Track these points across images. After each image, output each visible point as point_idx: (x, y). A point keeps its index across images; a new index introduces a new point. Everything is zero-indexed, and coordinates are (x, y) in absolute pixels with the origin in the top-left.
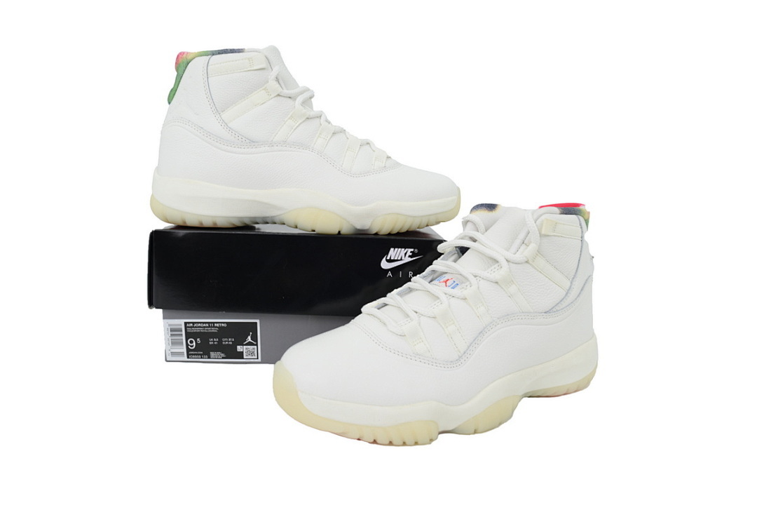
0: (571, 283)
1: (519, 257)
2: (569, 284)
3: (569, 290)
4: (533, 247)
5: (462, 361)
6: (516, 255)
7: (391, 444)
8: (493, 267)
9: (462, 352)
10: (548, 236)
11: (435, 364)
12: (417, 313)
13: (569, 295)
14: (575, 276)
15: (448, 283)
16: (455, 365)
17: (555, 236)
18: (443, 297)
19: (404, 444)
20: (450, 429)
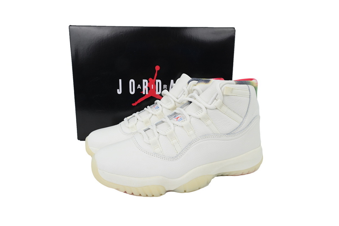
0: (243, 119)
1: (212, 106)
2: (242, 119)
3: (241, 123)
4: (219, 101)
5: (178, 157)
6: (210, 106)
7: (140, 195)
8: (199, 111)
9: (179, 153)
10: (228, 95)
11: (164, 158)
12: (158, 133)
13: (241, 125)
14: (245, 116)
15: (178, 119)
16: (174, 159)
17: (232, 95)
18: (172, 126)
19: (147, 196)
20: (172, 190)
